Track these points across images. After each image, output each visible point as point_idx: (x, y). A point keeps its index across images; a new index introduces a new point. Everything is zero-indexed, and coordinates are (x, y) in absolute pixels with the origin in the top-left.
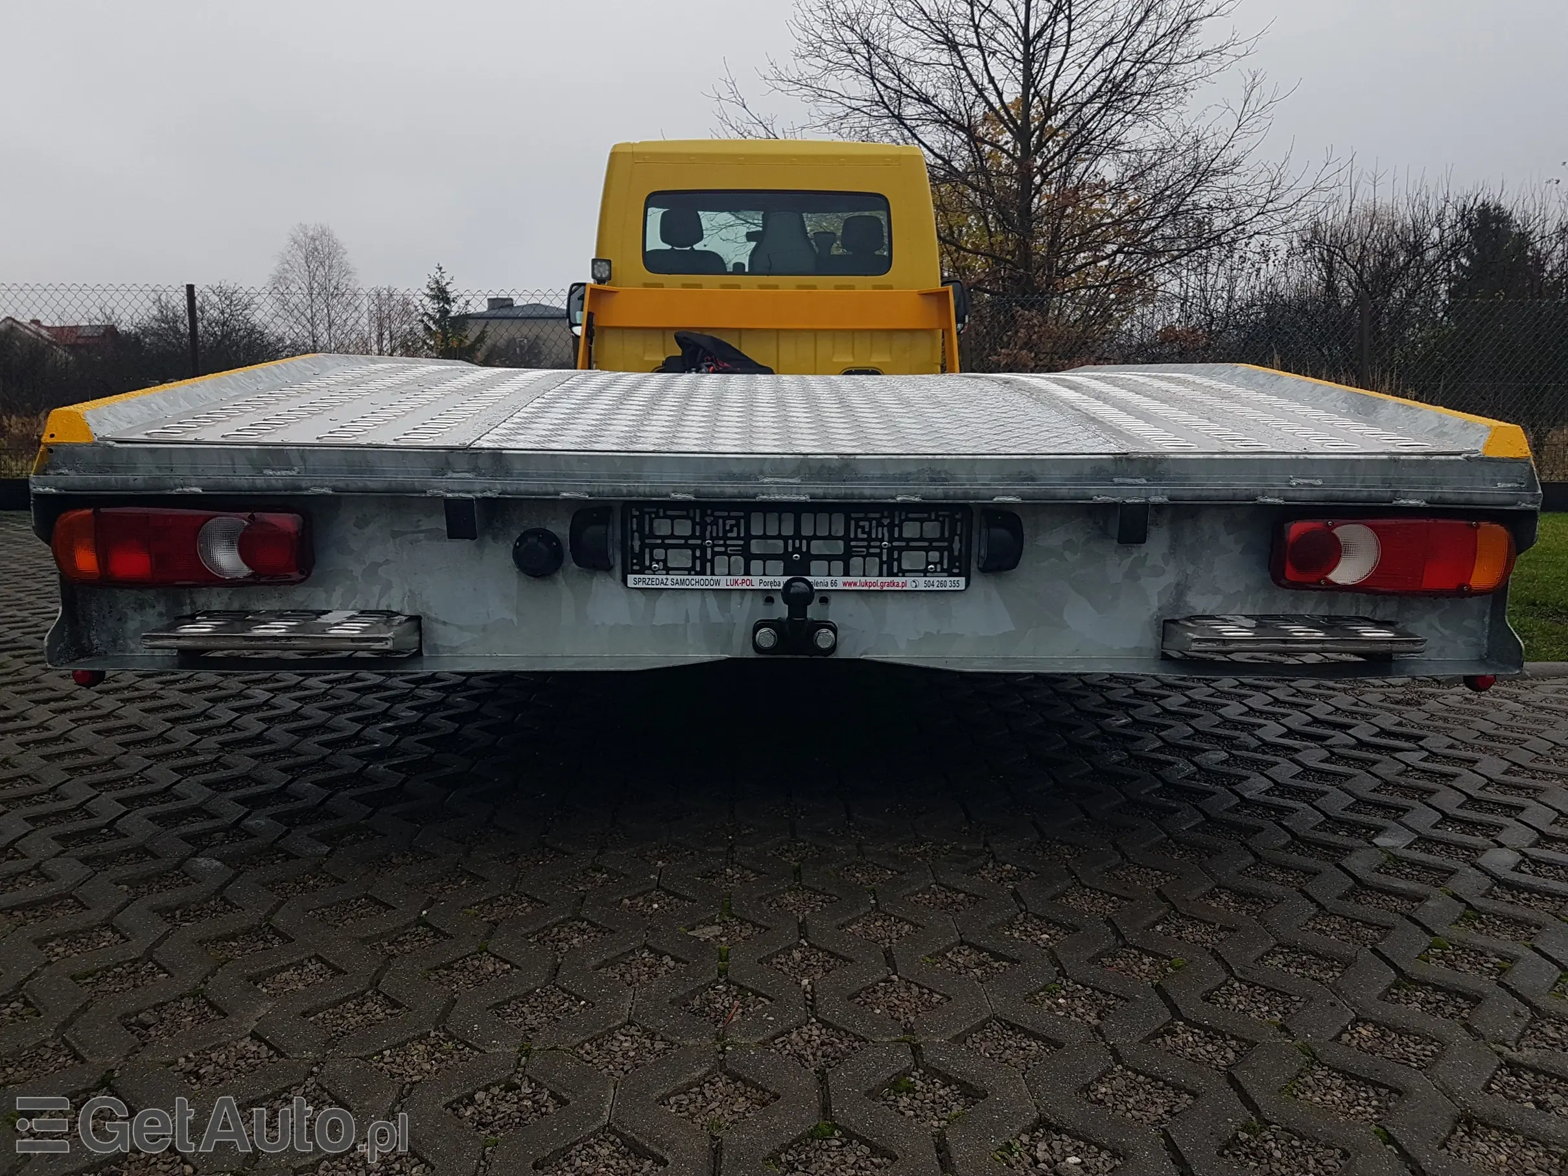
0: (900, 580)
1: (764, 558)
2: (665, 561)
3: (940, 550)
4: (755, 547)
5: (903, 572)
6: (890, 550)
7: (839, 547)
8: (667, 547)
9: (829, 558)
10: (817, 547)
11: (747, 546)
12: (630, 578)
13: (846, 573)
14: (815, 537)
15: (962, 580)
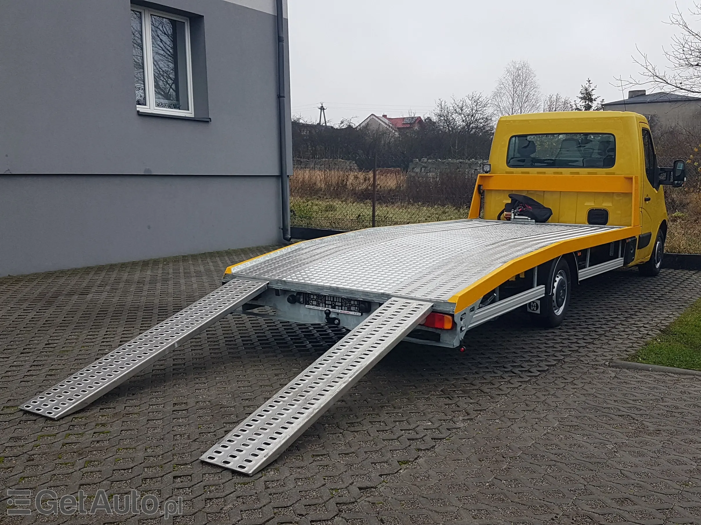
0: (349, 312)
1: (328, 305)
2: (312, 303)
3: (358, 307)
4: (327, 302)
5: (351, 311)
6: (349, 306)
7: (340, 304)
8: (313, 300)
9: (339, 306)
10: (337, 304)
11: (325, 302)
12: (306, 305)
13: (342, 309)
14: (336, 302)
15: (360, 314)
